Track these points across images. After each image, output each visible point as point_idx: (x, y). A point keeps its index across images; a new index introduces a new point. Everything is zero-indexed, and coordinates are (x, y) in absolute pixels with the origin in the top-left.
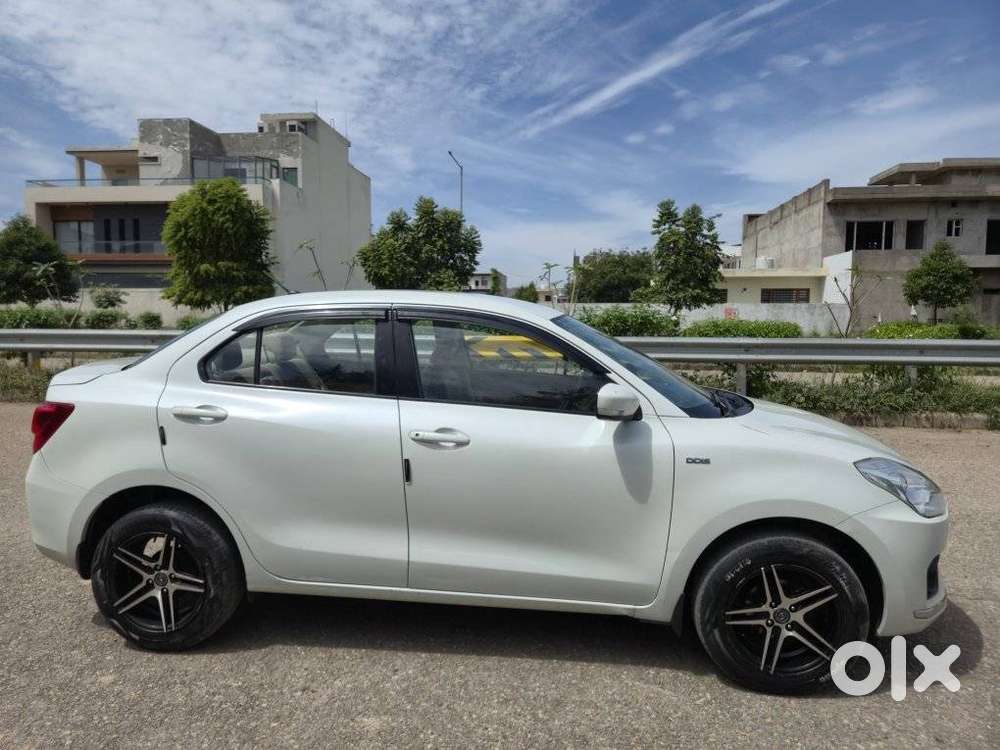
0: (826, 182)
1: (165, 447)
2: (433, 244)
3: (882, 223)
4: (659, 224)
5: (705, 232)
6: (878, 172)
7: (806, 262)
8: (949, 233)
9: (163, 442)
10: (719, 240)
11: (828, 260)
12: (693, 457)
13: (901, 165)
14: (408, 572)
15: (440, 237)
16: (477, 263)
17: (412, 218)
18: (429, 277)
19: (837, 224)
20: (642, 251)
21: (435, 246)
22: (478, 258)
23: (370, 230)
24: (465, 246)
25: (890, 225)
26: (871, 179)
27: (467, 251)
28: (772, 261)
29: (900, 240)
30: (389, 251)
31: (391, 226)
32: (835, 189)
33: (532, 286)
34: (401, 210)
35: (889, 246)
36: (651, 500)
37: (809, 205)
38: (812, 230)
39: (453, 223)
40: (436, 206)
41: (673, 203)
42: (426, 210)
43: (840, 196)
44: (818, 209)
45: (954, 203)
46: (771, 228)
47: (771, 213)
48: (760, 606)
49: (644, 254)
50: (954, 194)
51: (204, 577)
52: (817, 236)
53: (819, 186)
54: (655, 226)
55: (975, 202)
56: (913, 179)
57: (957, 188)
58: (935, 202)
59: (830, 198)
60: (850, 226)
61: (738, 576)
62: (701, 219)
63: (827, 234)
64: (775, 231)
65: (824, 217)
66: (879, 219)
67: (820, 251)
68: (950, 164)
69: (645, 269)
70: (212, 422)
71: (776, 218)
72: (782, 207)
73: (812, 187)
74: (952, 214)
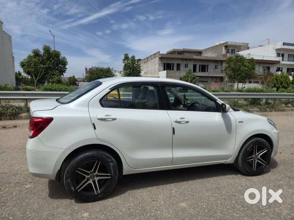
0: (159, 52)
1: (95, 130)
2: (51, 61)
3: (171, 64)
4: (124, 60)
5: (136, 63)
6: (168, 51)
7: (154, 73)
8: (186, 67)
9: (95, 128)
10: (140, 66)
11: (160, 73)
12: (240, 121)
13: (174, 49)
14: (172, 161)
15: (53, 59)
16: (66, 69)
17: (42, 52)
18: (50, 72)
19: (162, 63)
20: (108, 68)
21: (51, 62)
22: (67, 67)
23: (12, 55)
24: (62, 63)
25: (173, 64)
26: (167, 52)
27: (63, 65)
28: (145, 72)
29: (175, 68)
30: (35, 63)
31: (33, 54)
32: (161, 54)
33: (74, 77)
34: (37, 49)
35: (173, 70)
36: (232, 133)
37: (155, 58)
38: (156, 64)
39: (57, 55)
40: (51, 49)
41: (128, 54)
42: (47, 49)
43: (162, 56)
44: (157, 59)
45: (186, 60)
46: (144, 63)
47: (145, 59)
48: (252, 156)
49: (109, 68)
50: (187, 58)
51: (111, 173)
52: (157, 66)
53: (157, 53)
54: (123, 61)
55: (191, 60)
56: (176, 53)
57: (187, 56)
58: (183, 59)
59: (160, 56)
60: (164, 64)
61: (250, 149)
62: (135, 60)
63: (159, 66)
64: (146, 64)
65: (159, 61)
66: (171, 63)
67: (158, 71)
68: (185, 50)
69: (109, 73)
70: (111, 121)
71: (146, 60)
72: (147, 58)
73: (155, 53)
74: (185, 62)
